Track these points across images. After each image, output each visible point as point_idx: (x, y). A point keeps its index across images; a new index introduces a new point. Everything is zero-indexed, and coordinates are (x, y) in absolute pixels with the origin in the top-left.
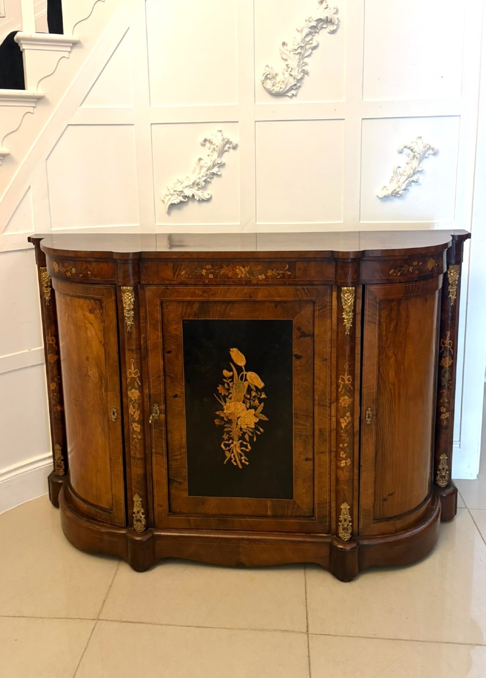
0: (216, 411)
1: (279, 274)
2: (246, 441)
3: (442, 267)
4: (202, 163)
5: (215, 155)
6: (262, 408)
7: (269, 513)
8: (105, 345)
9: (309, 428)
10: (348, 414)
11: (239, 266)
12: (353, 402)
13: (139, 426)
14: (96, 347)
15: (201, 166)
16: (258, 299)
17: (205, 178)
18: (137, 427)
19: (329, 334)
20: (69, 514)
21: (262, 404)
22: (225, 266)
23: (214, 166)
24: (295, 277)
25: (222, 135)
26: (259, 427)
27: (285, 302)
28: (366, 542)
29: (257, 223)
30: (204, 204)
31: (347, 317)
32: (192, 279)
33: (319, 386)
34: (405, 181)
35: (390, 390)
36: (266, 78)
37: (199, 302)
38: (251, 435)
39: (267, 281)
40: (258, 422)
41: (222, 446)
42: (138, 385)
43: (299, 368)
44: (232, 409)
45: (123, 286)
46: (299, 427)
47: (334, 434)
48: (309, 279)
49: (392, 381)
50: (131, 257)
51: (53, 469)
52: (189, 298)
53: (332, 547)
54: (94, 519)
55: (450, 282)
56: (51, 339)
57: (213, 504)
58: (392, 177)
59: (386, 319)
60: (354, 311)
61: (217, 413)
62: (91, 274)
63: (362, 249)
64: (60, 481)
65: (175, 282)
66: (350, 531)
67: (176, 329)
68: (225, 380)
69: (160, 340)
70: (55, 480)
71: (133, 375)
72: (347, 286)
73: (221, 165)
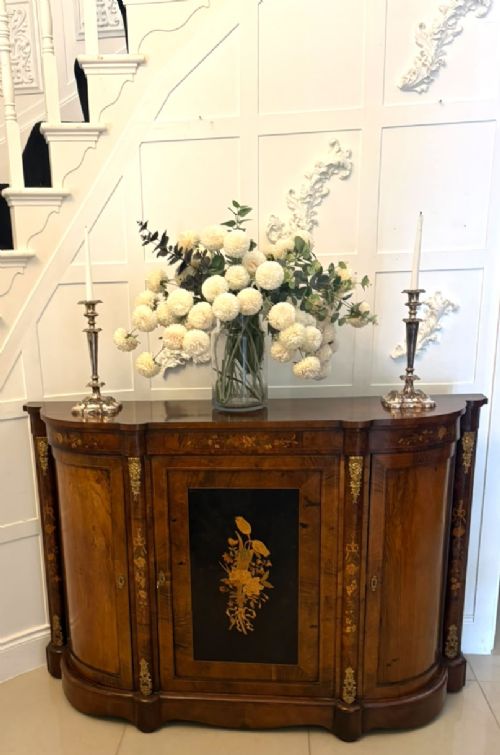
0: (221, 578)
1: (286, 444)
2: (251, 608)
3: (455, 435)
6: (267, 576)
7: (274, 677)
8: (112, 514)
9: (314, 596)
10: (354, 582)
11: (245, 436)
12: (360, 570)
13: (146, 593)
14: (102, 516)
16: (264, 468)
18: (144, 594)
19: (336, 503)
21: (268, 573)
22: (231, 437)
24: (303, 447)
26: (264, 595)
27: (292, 471)
28: (369, 706)
30: (203, 368)
31: (355, 486)
32: (198, 449)
33: (325, 554)
34: (422, 340)
35: (397, 557)
36: (272, 229)
37: (205, 471)
38: (256, 602)
39: (274, 450)
40: (263, 590)
41: (227, 613)
42: (144, 553)
43: (305, 537)
44: (237, 577)
45: (130, 457)
46: (305, 595)
47: (339, 602)
48: (316, 448)
49: (398, 550)
50: (138, 429)
51: (51, 640)
52: (194, 468)
53: (335, 709)
55: (465, 450)
56: (48, 509)
57: (218, 668)
59: (393, 488)
60: (362, 480)
61: (222, 580)
62: (98, 445)
63: (370, 420)
64: (59, 652)
65: (181, 453)
66: (354, 694)
67: (181, 498)
68: (230, 548)
69: (166, 509)
70: (54, 651)
71: (139, 544)
72: (355, 456)
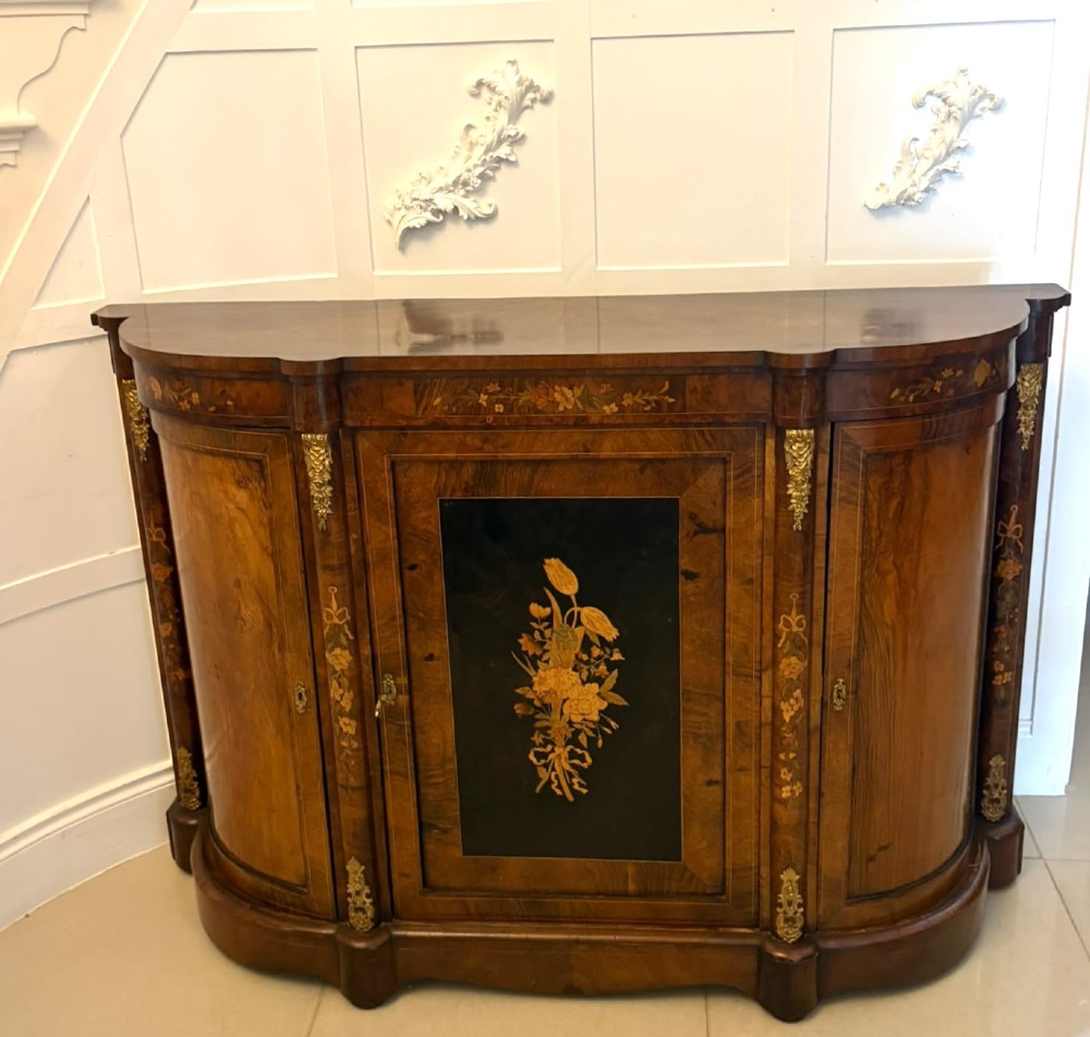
0: (518, 688)
1: (648, 403)
2: (582, 748)
3: (1006, 377)
4: (474, 134)
5: (503, 117)
6: (614, 682)
7: (632, 887)
8: (274, 555)
9: (713, 721)
10: (798, 693)
11: (560, 385)
13: (354, 723)
14: (256, 562)
15: (471, 143)
16: (603, 455)
17: (480, 170)
18: (350, 724)
19: (758, 527)
20: (215, 894)
21: (615, 673)
22: (529, 387)
23: (500, 142)
24: (684, 409)
25: (517, 72)
26: (609, 719)
27: (662, 461)
28: (832, 944)
29: (600, 268)
30: (481, 228)
31: (797, 493)
32: (456, 414)
33: (735, 636)
34: (929, 170)
35: (887, 640)
37: (476, 462)
38: (591, 734)
39: (623, 417)
40: (607, 709)
41: (532, 757)
42: (348, 639)
43: (692, 598)
44: (551, 683)
45: (307, 432)
46: (694, 717)
47: (766, 734)
48: (713, 412)
49: (890, 623)
50: (320, 370)
51: (175, 795)
52: (452, 455)
53: (761, 955)
54: (268, 904)
55: (1022, 401)
56: (155, 533)
57: (514, 870)
58: (900, 162)
59: (880, 494)
60: (813, 480)
61: (519, 691)
62: (235, 406)
63: (829, 349)
64: (193, 822)
65: (421, 423)
66: (800, 924)
67: (426, 519)
68: (534, 624)
69: (393, 543)
70: (182, 819)
71: (336, 621)
72: (797, 428)
73: (518, 140)
